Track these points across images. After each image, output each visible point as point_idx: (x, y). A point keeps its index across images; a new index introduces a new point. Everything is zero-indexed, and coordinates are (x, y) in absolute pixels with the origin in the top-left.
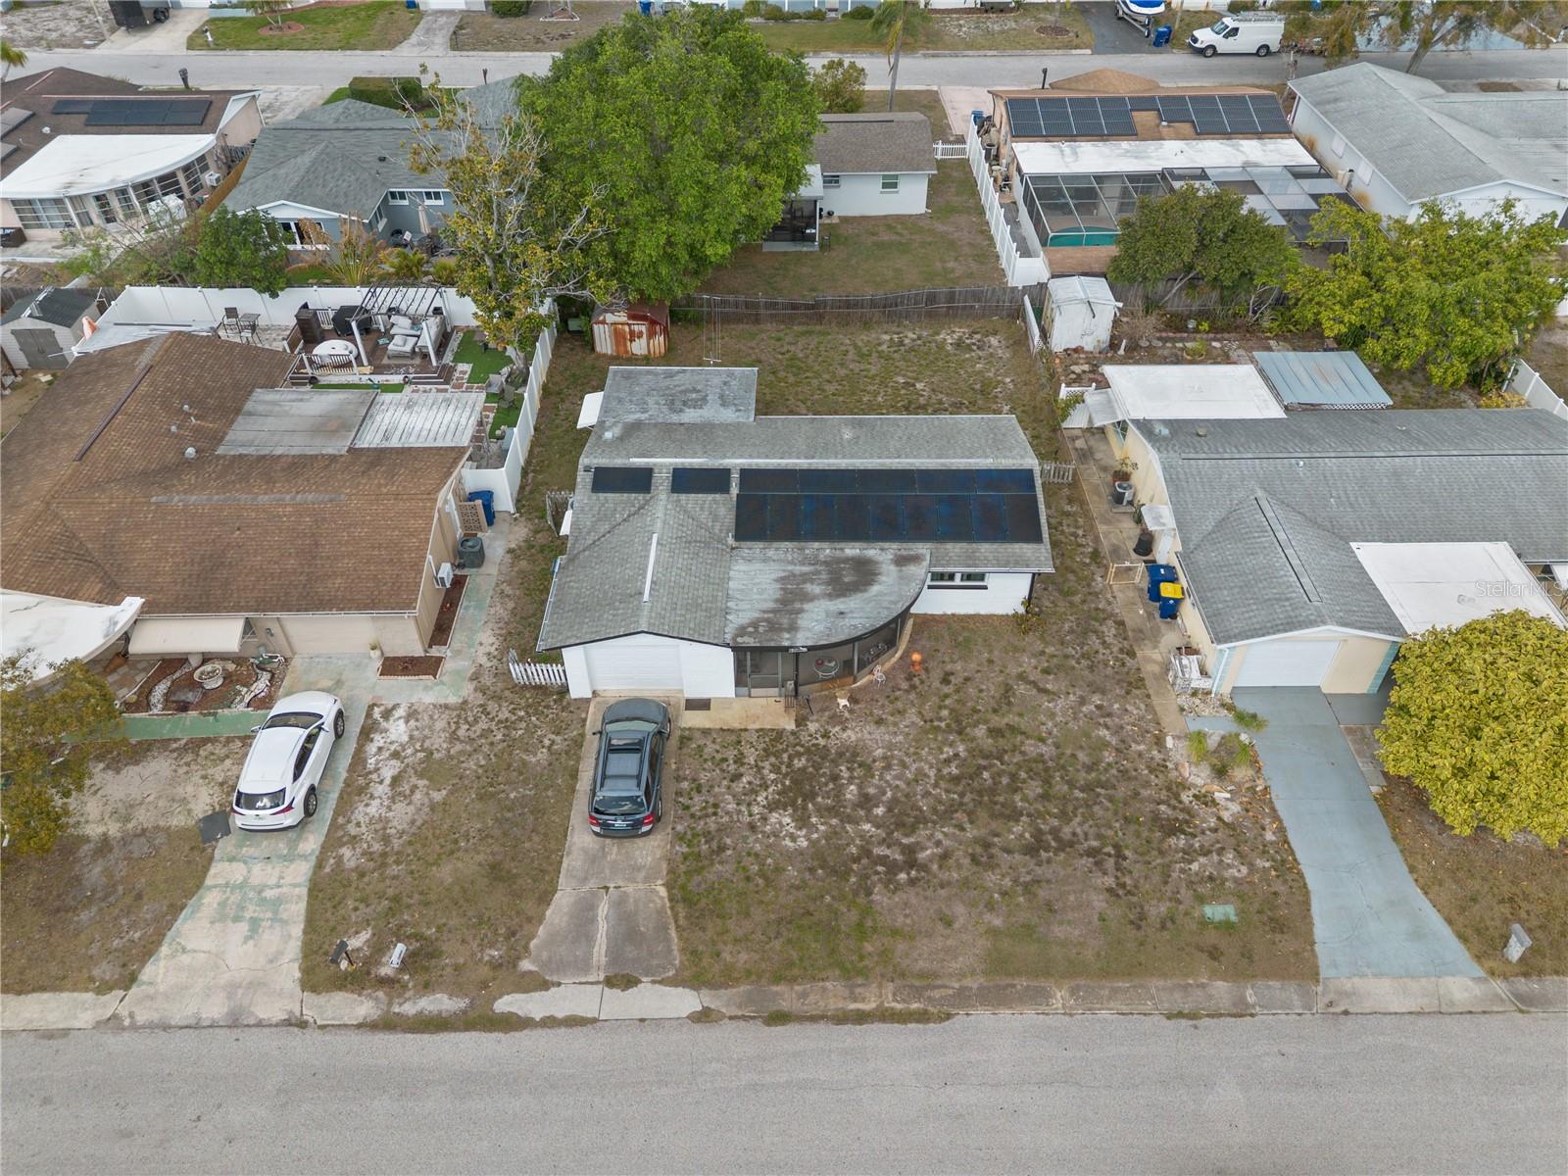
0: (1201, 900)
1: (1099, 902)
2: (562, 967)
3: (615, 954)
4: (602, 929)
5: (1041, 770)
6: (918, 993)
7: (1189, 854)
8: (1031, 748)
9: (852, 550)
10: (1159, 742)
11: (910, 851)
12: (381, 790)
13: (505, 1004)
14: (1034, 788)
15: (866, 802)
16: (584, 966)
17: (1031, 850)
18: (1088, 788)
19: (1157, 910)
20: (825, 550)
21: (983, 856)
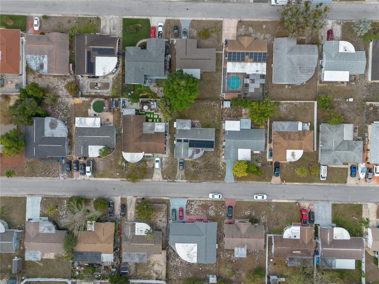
0: (219, 175)
1: (212, 175)
2: (178, 178)
3: (181, 178)
4: (180, 176)
5: (211, 165)
6: (200, 181)
7: (219, 172)
8: (210, 163)
9: (198, 148)
10: (220, 163)
11: (200, 171)
12: (164, 165)
13: (175, 181)
14: (210, 166)
15: (198, 167)
16: (179, 178)
17: (208, 171)
18: (213, 166)
19: (216, 176)
20: (196, 148)
21: (205, 172)
